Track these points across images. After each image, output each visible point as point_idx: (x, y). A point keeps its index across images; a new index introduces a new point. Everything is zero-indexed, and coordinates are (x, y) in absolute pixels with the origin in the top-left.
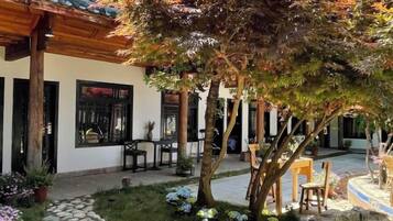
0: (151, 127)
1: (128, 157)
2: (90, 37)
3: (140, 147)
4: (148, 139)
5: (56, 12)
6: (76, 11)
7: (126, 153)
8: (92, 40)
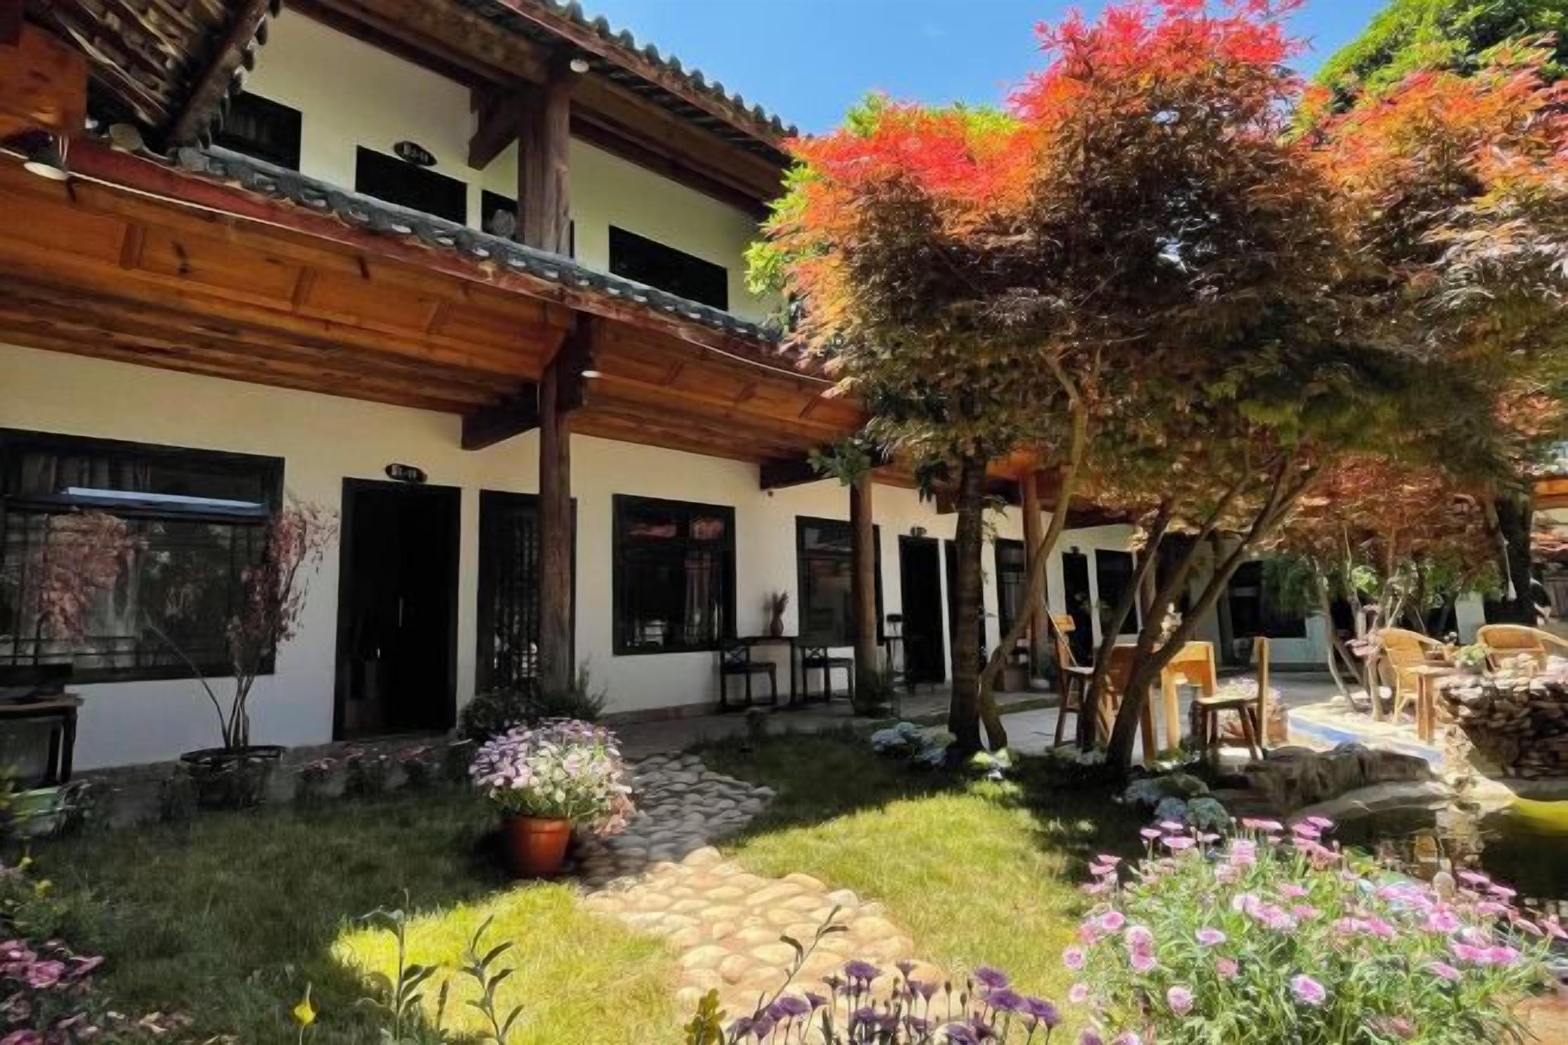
0: (777, 606)
1: (730, 678)
2: (661, 383)
3: (757, 654)
4: (773, 634)
5: (613, 315)
6: (653, 314)
7: (726, 669)
8: (666, 389)
